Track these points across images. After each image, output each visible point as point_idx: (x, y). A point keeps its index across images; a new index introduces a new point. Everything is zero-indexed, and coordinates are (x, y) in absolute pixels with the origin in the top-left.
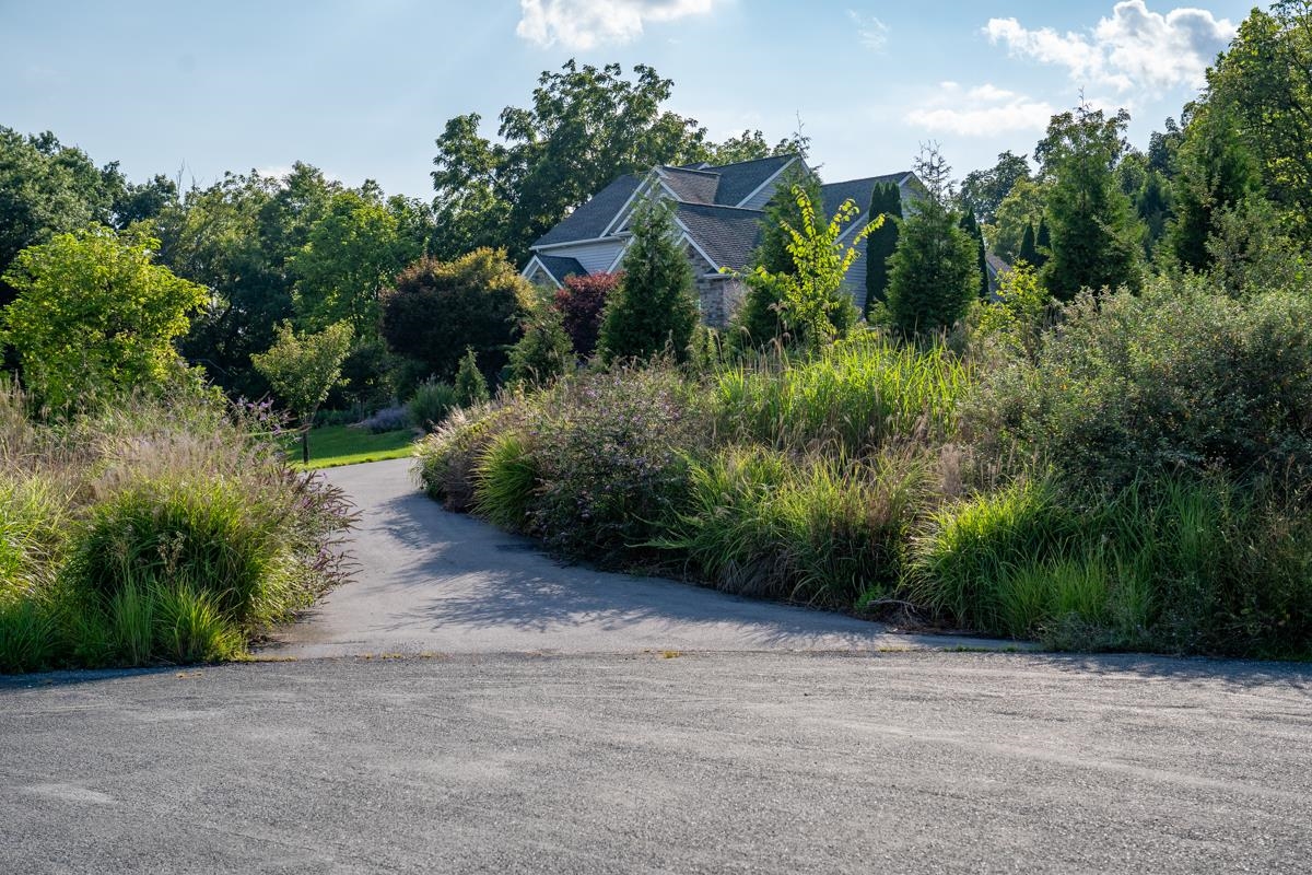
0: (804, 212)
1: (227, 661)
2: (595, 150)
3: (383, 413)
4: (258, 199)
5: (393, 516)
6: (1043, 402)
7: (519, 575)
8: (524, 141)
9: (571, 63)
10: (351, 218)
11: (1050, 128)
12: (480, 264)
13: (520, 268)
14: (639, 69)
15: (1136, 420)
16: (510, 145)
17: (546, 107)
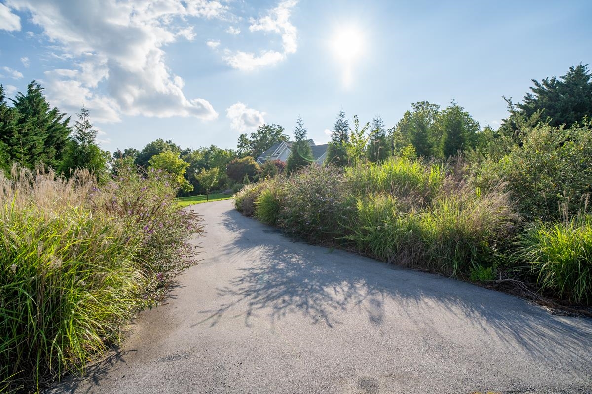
2: (269, 141)
3: (226, 191)
5: (226, 218)
8: (255, 139)
9: (265, 125)
10: (221, 154)
12: (247, 159)
13: (256, 161)
14: (278, 125)
16: (253, 140)
17: (259, 133)
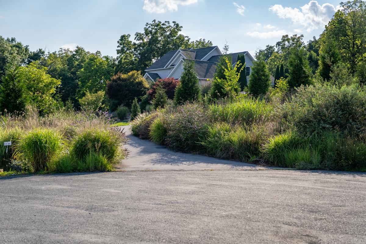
0: (228, 64)
1: (111, 171)
2: (161, 44)
4: (67, 56)
6: (292, 113)
7: (165, 154)
8: (141, 41)
9: (154, 21)
10: (94, 62)
11: (282, 39)
13: (143, 76)
14: (173, 22)
15: (315, 117)
17: (147, 32)
